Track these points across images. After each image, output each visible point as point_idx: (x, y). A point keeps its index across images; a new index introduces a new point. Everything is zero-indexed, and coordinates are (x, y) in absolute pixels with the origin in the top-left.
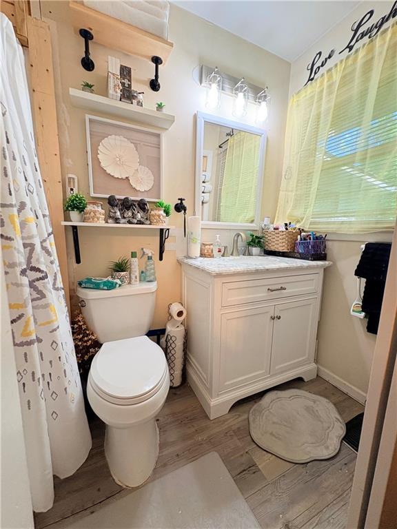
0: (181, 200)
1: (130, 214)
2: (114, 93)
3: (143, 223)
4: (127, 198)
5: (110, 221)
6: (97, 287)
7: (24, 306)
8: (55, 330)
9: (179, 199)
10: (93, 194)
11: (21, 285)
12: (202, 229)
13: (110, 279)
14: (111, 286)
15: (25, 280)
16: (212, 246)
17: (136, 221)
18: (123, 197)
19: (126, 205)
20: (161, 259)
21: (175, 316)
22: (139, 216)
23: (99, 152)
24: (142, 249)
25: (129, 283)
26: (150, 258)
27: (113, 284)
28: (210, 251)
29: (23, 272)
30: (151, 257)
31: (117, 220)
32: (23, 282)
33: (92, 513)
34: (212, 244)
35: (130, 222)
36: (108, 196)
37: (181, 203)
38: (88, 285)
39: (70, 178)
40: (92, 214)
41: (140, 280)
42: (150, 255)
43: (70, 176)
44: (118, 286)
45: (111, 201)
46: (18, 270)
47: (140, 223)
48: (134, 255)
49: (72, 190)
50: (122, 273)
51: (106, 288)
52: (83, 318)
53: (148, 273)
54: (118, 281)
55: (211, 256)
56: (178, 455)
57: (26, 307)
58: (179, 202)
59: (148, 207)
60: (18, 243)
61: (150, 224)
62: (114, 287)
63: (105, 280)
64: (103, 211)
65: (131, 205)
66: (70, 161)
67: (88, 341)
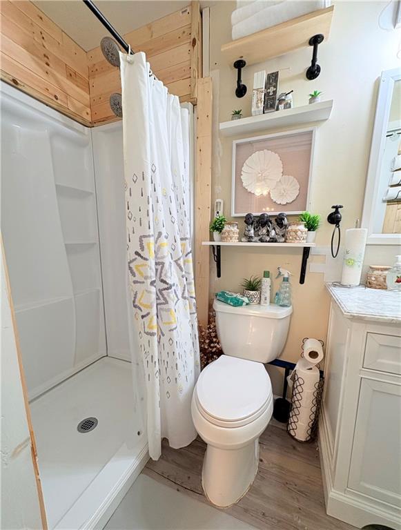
0: (336, 208)
1: (264, 231)
2: (256, 109)
3: (276, 241)
4: (263, 215)
5: (243, 239)
6: (225, 301)
7: (151, 307)
8: (172, 330)
9: (333, 207)
10: (234, 215)
11: (149, 292)
12: (367, 245)
13: (239, 296)
14: (238, 303)
15: (153, 289)
16: (386, 272)
17: (268, 239)
18: (259, 214)
19: (262, 222)
20: (302, 281)
21: (306, 355)
22: (273, 233)
23: (242, 173)
24: (279, 268)
25: (259, 303)
26: (286, 280)
27: (238, 301)
28: (382, 279)
29: (152, 283)
30: (288, 278)
31: (250, 239)
32: (152, 290)
33: (178, 490)
34: (386, 269)
35: (261, 241)
36: (245, 215)
37: (337, 212)
38: (220, 298)
39: (217, 203)
40: (227, 234)
41: (271, 302)
42: (286, 276)
43: (217, 201)
44: (244, 304)
45: (248, 220)
46: (149, 281)
47: (274, 240)
48: (267, 274)
49: (218, 212)
50: (252, 292)
51: (232, 303)
52: (215, 326)
53: (282, 296)
54: (246, 300)
55: (383, 286)
56: (264, 514)
57: (151, 308)
58: (334, 210)
59: (286, 222)
60: (152, 262)
61: (285, 242)
62: (241, 305)
63: (235, 295)
64: (238, 230)
65: (267, 221)
66: (220, 187)
67: (213, 347)
